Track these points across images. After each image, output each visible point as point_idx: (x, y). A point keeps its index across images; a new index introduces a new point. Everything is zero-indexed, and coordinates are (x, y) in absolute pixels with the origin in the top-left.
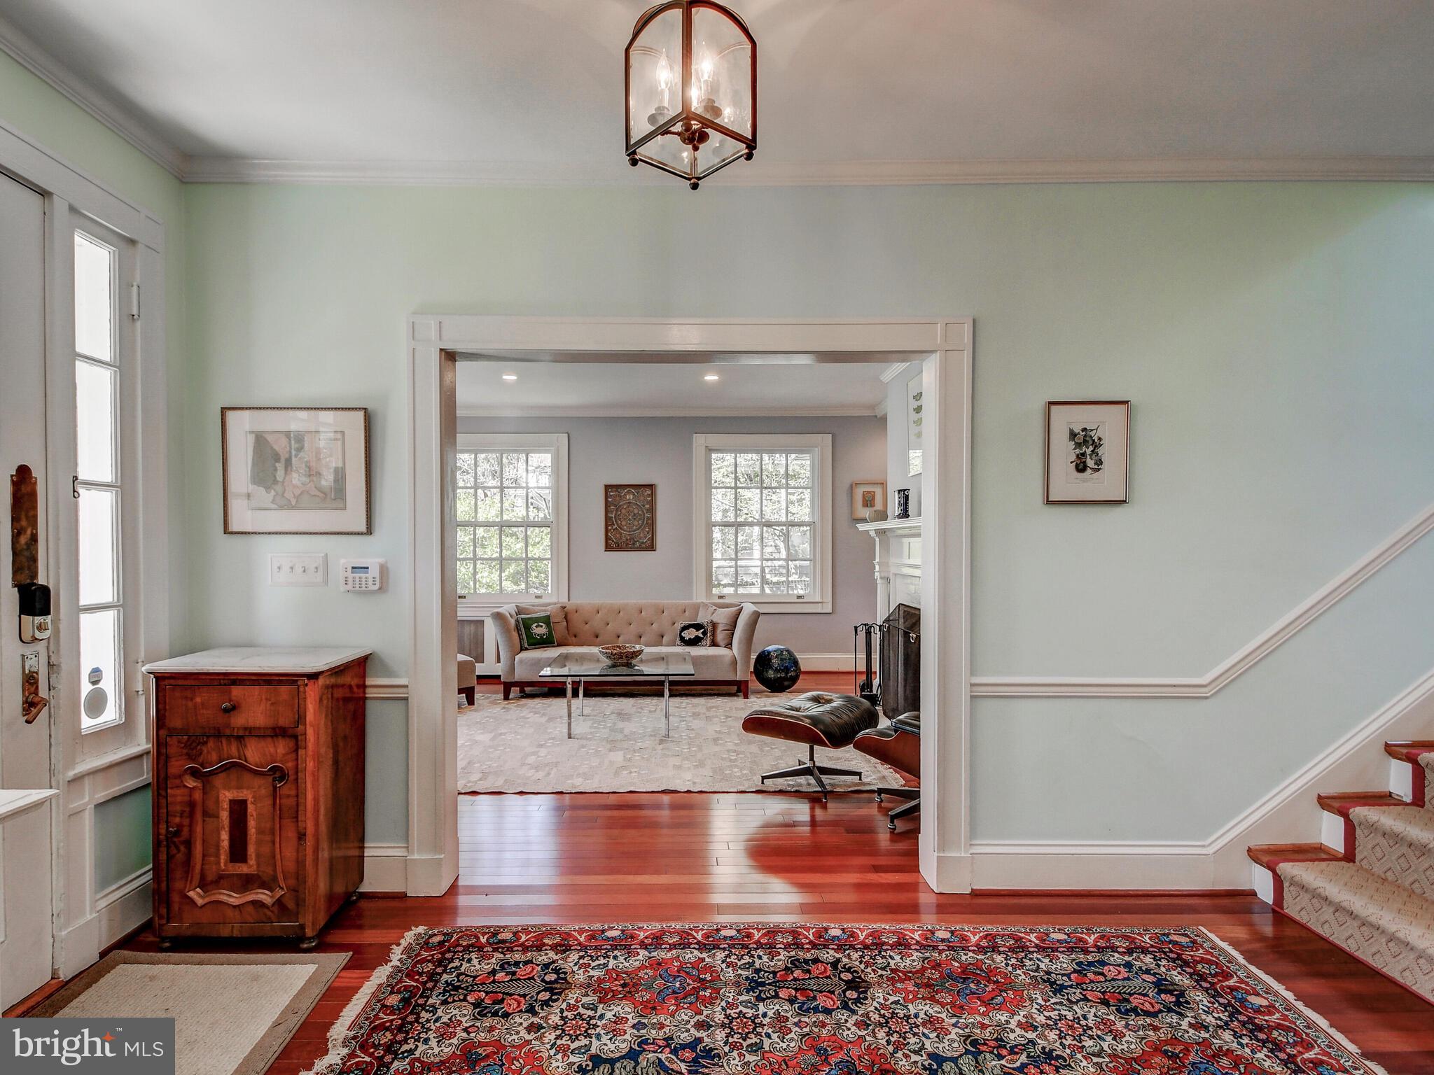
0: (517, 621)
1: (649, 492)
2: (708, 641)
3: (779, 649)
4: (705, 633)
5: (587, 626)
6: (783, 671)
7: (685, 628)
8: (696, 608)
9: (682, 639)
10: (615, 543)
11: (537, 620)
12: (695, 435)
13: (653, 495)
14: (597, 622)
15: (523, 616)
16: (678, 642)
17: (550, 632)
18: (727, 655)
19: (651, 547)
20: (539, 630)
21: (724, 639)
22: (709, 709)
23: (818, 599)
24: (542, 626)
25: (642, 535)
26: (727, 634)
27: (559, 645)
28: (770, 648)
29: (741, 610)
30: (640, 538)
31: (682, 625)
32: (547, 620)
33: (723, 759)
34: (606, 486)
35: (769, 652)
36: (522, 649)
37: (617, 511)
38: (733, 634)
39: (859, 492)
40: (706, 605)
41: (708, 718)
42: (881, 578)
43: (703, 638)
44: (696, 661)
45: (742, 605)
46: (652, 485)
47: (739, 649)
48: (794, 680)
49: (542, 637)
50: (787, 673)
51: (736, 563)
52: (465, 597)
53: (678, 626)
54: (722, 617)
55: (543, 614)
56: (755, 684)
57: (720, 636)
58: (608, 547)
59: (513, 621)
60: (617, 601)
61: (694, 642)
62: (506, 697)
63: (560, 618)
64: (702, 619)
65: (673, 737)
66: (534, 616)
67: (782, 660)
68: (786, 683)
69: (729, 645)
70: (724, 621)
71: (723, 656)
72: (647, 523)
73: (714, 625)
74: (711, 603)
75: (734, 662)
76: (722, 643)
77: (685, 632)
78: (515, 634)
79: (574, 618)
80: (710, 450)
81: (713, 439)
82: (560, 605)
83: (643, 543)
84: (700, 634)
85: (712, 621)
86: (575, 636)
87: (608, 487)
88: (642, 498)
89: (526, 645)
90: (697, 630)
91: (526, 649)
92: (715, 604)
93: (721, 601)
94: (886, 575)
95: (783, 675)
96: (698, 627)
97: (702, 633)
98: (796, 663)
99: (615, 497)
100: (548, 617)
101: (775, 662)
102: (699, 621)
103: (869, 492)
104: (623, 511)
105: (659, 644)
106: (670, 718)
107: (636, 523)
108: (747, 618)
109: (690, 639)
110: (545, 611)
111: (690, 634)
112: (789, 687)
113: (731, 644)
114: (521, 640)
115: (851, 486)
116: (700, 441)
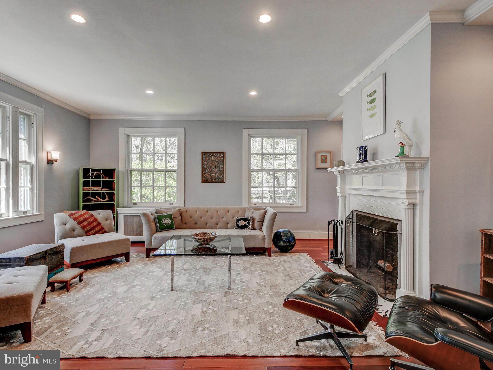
0: (155, 217)
1: (222, 156)
2: (250, 227)
3: (285, 231)
4: (249, 223)
5: (191, 219)
6: (288, 242)
7: (239, 220)
8: (244, 210)
9: (238, 226)
10: (206, 179)
11: (165, 216)
12: (243, 129)
13: (224, 157)
14: (196, 216)
15: (158, 215)
16: (236, 227)
17: (172, 222)
18: (260, 235)
19: (223, 181)
20: (166, 222)
21: (258, 226)
22: (252, 264)
23: (300, 205)
24: (167, 220)
25: (219, 175)
26: (260, 224)
27: (176, 229)
28: (281, 230)
29: (266, 212)
30: (218, 177)
31: (238, 219)
32: (170, 217)
33: (265, 312)
34: (202, 153)
35: (280, 233)
36: (157, 231)
37: (207, 164)
38: (263, 223)
39: (319, 156)
40: (249, 209)
41: (252, 272)
42: (341, 196)
43: (248, 226)
44: (245, 238)
45: (267, 209)
46: (223, 152)
47: (267, 232)
48: (293, 246)
49: (167, 225)
50: (290, 243)
51: (262, 189)
52: (136, 204)
53: (235, 219)
54: (257, 215)
55: (169, 213)
56: (274, 249)
57: (256, 225)
58: (203, 181)
59: (152, 217)
60: (206, 206)
61: (243, 227)
62: (148, 256)
63: (178, 215)
64: (247, 216)
65: (233, 289)
66: (163, 214)
67: (287, 236)
68: (289, 248)
69: (261, 229)
70: (258, 217)
71: (258, 235)
72: (221, 170)
73: (253, 219)
74: (251, 208)
75: (264, 239)
76: (257, 228)
77: (239, 222)
78: (153, 224)
79: (185, 215)
80: (250, 136)
81: (252, 131)
82: (178, 209)
83: (219, 179)
84: (246, 223)
85: (252, 217)
86: (186, 224)
87: (203, 153)
88: (219, 158)
89: (159, 229)
90: (245, 221)
91: (159, 231)
92: (253, 208)
93: (255, 206)
94: (344, 195)
95: (288, 244)
96: (245, 220)
97: (248, 223)
98: (294, 238)
99: (206, 157)
100: (171, 215)
101: (284, 238)
102: (246, 216)
103: (324, 156)
104: (210, 164)
105: (226, 227)
106: (232, 272)
107: (216, 170)
108: (270, 216)
109: (241, 226)
110: (170, 212)
111: (242, 223)
112: (290, 250)
113: (262, 229)
114: (156, 226)
115: (316, 153)
116: (246, 132)
